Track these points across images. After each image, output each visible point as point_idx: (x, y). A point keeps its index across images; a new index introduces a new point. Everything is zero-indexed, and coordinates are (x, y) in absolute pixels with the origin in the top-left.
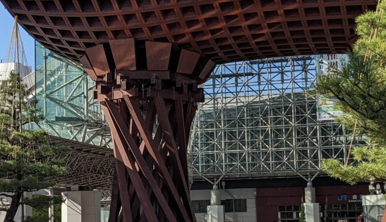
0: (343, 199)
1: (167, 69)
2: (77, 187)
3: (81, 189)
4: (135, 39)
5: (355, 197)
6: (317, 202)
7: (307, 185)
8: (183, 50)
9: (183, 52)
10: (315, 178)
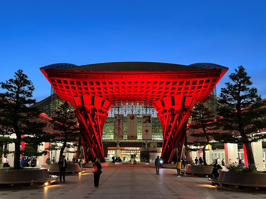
1: (100, 106)
8: (105, 100)
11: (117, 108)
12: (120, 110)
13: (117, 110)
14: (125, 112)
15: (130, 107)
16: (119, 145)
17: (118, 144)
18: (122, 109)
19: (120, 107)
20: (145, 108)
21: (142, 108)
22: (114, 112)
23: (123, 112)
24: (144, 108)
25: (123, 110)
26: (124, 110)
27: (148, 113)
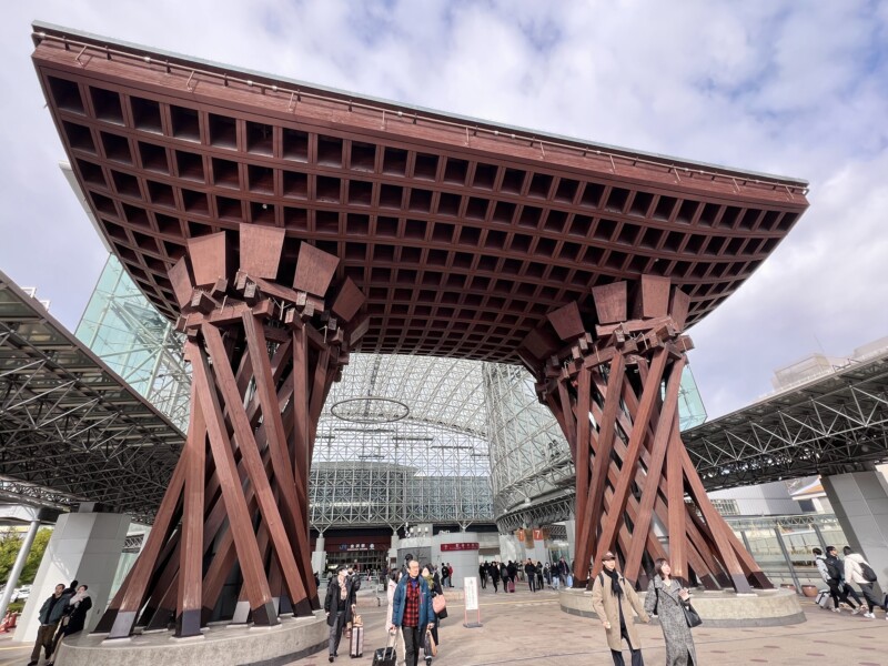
1: (323, 295)
2: (91, 505)
3: (98, 509)
4: (287, 232)
5: (352, 546)
6: (324, 551)
7: (319, 535)
8: (349, 280)
9: (349, 282)
10: (326, 530)
11: (327, 440)
12: (333, 444)
13: (326, 444)
14: (344, 450)
15: (359, 437)
16: (324, 536)
17: (321, 535)
19: (334, 438)
20: (395, 441)
21: (387, 441)
22: (318, 448)
23: (340, 448)
24: (391, 441)
25: (340, 444)
26: (343, 444)
27: (400, 451)
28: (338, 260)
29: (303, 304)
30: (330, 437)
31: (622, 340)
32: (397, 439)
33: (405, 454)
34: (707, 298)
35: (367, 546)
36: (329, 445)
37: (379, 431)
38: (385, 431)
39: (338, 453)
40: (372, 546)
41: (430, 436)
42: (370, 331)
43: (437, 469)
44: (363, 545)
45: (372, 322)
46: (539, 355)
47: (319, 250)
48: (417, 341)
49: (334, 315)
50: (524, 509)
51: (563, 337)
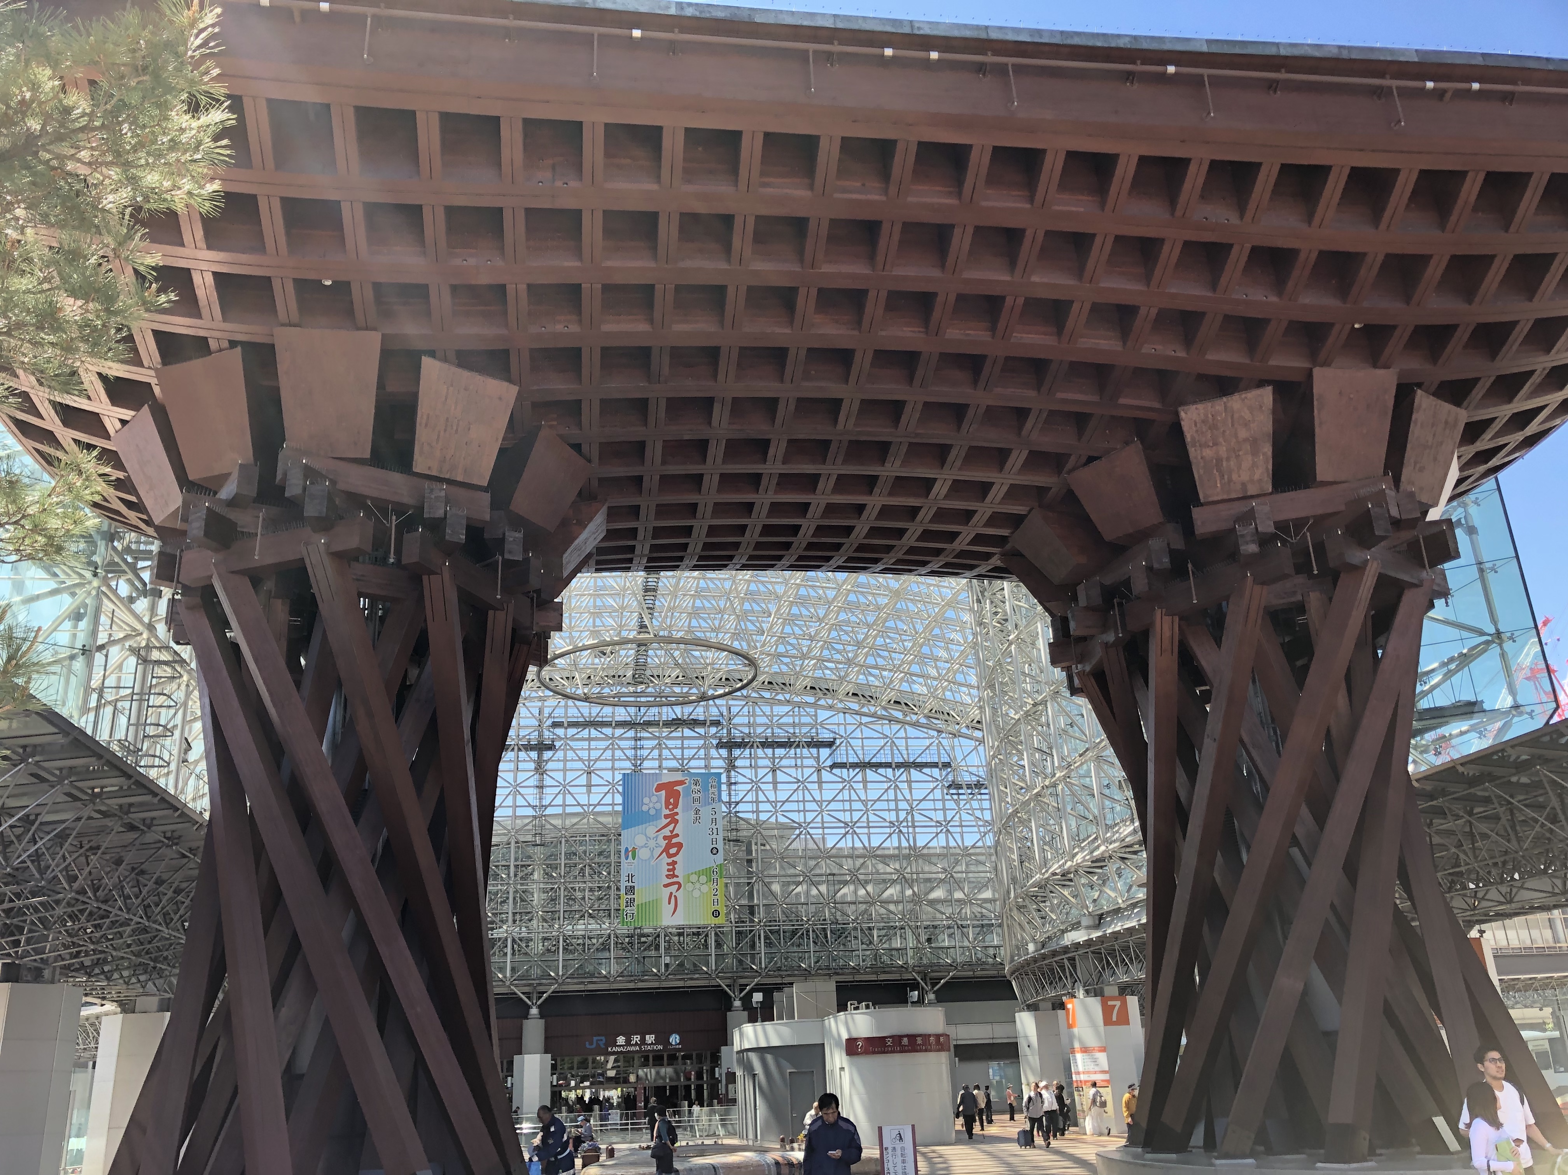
0: (598, 1045)
1: (485, 485)
5: (621, 1040)
6: (546, 1052)
7: (528, 1013)
8: (545, 433)
9: (545, 436)
10: (546, 999)
11: (534, 755)
12: (550, 765)
13: (532, 766)
14: (583, 780)
15: (623, 744)
16: (542, 1015)
17: (534, 1011)
18: (565, 760)
19: (551, 747)
20: (724, 752)
21: (702, 752)
22: (510, 777)
23: (570, 776)
24: (713, 752)
25: (569, 765)
26: (579, 765)
27: (741, 779)
28: (514, 390)
29: (440, 513)
30: (542, 747)
31: (1253, 548)
32: (730, 745)
33: (756, 785)
34: (1521, 404)
35: (662, 1039)
36: (540, 769)
37: (677, 723)
38: (694, 723)
39: (565, 788)
40: (675, 1039)
41: (825, 735)
42: (611, 534)
43: (850, 827)
44: (650, 1038)
45: (613, 514)
46: (1058, 574)
47: (466, 374)
48: (737, 545)
49: (518, 522)
50: (1077, 946)
51: (1109, 533)
